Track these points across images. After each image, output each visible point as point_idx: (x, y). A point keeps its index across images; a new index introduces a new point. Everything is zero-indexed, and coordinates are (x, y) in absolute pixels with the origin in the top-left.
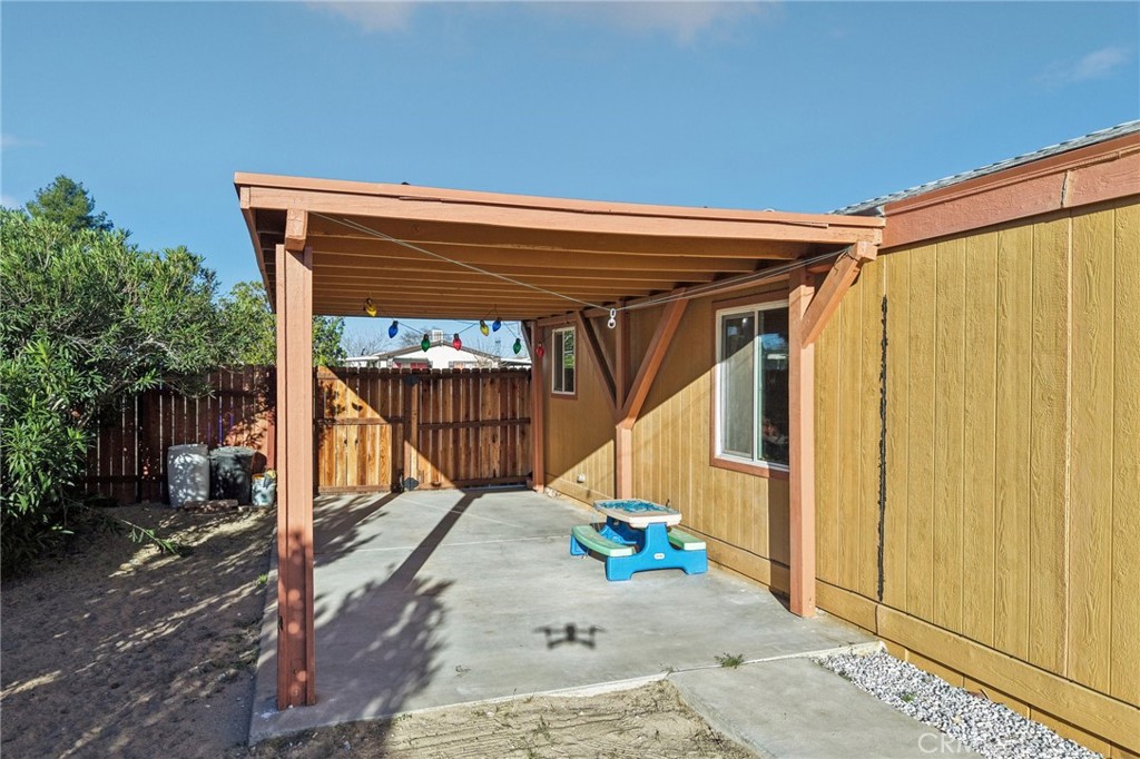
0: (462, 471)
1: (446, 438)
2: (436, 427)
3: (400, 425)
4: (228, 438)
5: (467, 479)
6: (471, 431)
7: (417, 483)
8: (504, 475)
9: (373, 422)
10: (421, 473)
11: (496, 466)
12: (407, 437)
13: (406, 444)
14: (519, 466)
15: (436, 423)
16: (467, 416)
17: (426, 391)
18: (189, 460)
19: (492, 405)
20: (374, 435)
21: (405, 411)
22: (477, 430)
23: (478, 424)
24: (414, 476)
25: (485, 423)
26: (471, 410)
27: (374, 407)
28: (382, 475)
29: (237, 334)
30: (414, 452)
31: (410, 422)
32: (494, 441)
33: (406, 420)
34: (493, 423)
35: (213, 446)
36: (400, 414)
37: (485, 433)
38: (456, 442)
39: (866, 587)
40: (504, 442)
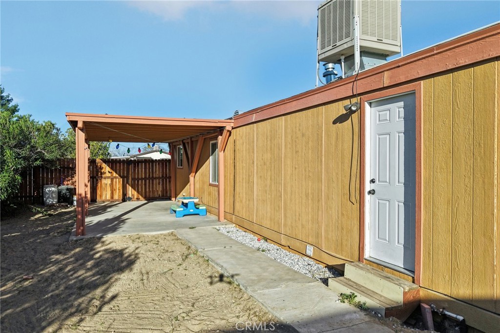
0: (148, 194)
1: (142, 183)
2: (138, 179)
3: (125, 179)
4: (64, 183)
5: (149, 197)
6: (151, 180)
7: (131, 199)
8: (163, 196)
9: (116, 178)
10: (132, 195)
11: (160, 193)
12: (127, 183)
13: (127, 185)
14: (168, 193)
15: (138, 178)
16: (149, 175)
17: (135, 167)
18: (51, 190)
19: (158, 172)
20: (116, 182)
21: (127, 174)
22: (153, 181)
23: (153, 178)
24: (130, 196)
25: (156, 178)
26: (151, 174)
27: (116, 173)
28: (119, 196)
29: (68, 148)
30: (130, 188)
31: (129, 178)
32: (159, 184)
33: (127, 177)
34: (159, 178)
35: (59, 185)
36: (125, 175)
37: (156, 182)
38: (145, 185)
39: (232, 212)
40: (163, 185)
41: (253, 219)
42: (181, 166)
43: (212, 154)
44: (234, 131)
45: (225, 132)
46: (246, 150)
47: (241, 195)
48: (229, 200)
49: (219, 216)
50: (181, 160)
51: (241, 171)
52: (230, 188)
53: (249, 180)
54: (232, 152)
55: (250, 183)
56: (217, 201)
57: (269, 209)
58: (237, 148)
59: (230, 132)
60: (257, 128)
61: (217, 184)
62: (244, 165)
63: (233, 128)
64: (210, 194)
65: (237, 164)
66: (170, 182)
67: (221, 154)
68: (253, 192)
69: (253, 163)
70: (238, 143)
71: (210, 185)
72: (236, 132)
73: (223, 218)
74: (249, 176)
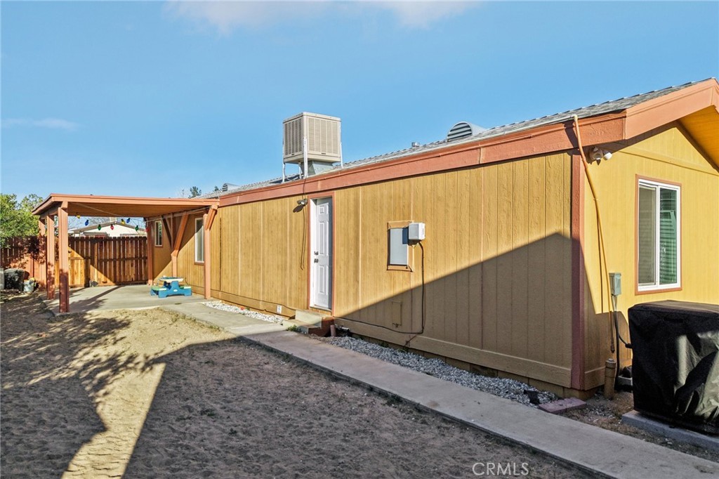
0: (118, 278)
1: (110, 265)
2: (106, 261)
3: (89, 259)
4: (11, 265)
5: (120, 282)
6: (122, 262)
7: (97, 283)
8: (137, 280)
9: (77, 259)
10: (98, 279)
11: (133, 276)
12: (92, 264)
13: (92, 267)
14: (143, 276)
15: (101, 259)
16: (120, 256)
17: (101, 246)
19: (131, 251)
20: (78, 264)
21: (91, 254)
22: (124, 262)
23: (125, 259)
24: (96, 281)
25: (128, 259)
26: (122, 254)
27: (78, 252)
28: (80, 280)
30: (96, 270)
31: (94, 259)
32: (132, 267)
33: (92, 258)
34: (132, 259)
35: (5, 269)
36: (89, 255)
37: (128, 263)
38: (115, 266)
39: (218, 289)
40: (136, 266)
41: (238, 292)
42: (160, 244)
43: (197, 231)
44: (220, 210)
45: (210, 211)
46: (231, 229)
47: (227, 272)
48: (216, 278)
49: (205, 295)
50: (161, 238)
51: (227, 249)
52: (216, 266)
53: (234, 257)
54: (218, 230)
55: (235, 259)
56: (203, 280)
57: (251, 282)
58: (223, 226)
59: (216, 211)
60: (241, 210)
61: (203, 262)
62: (230, 243)
63: (219, 207)
64: (195, 273)
65: (223, 242)
66: (145, 263)
67: (207, 232)
68: (237, 267)
69: (238, 241)
70: (223, 222)
71: (195, 264)
72: (222, 211)
73: (209, 296)
74: (234, 253)
